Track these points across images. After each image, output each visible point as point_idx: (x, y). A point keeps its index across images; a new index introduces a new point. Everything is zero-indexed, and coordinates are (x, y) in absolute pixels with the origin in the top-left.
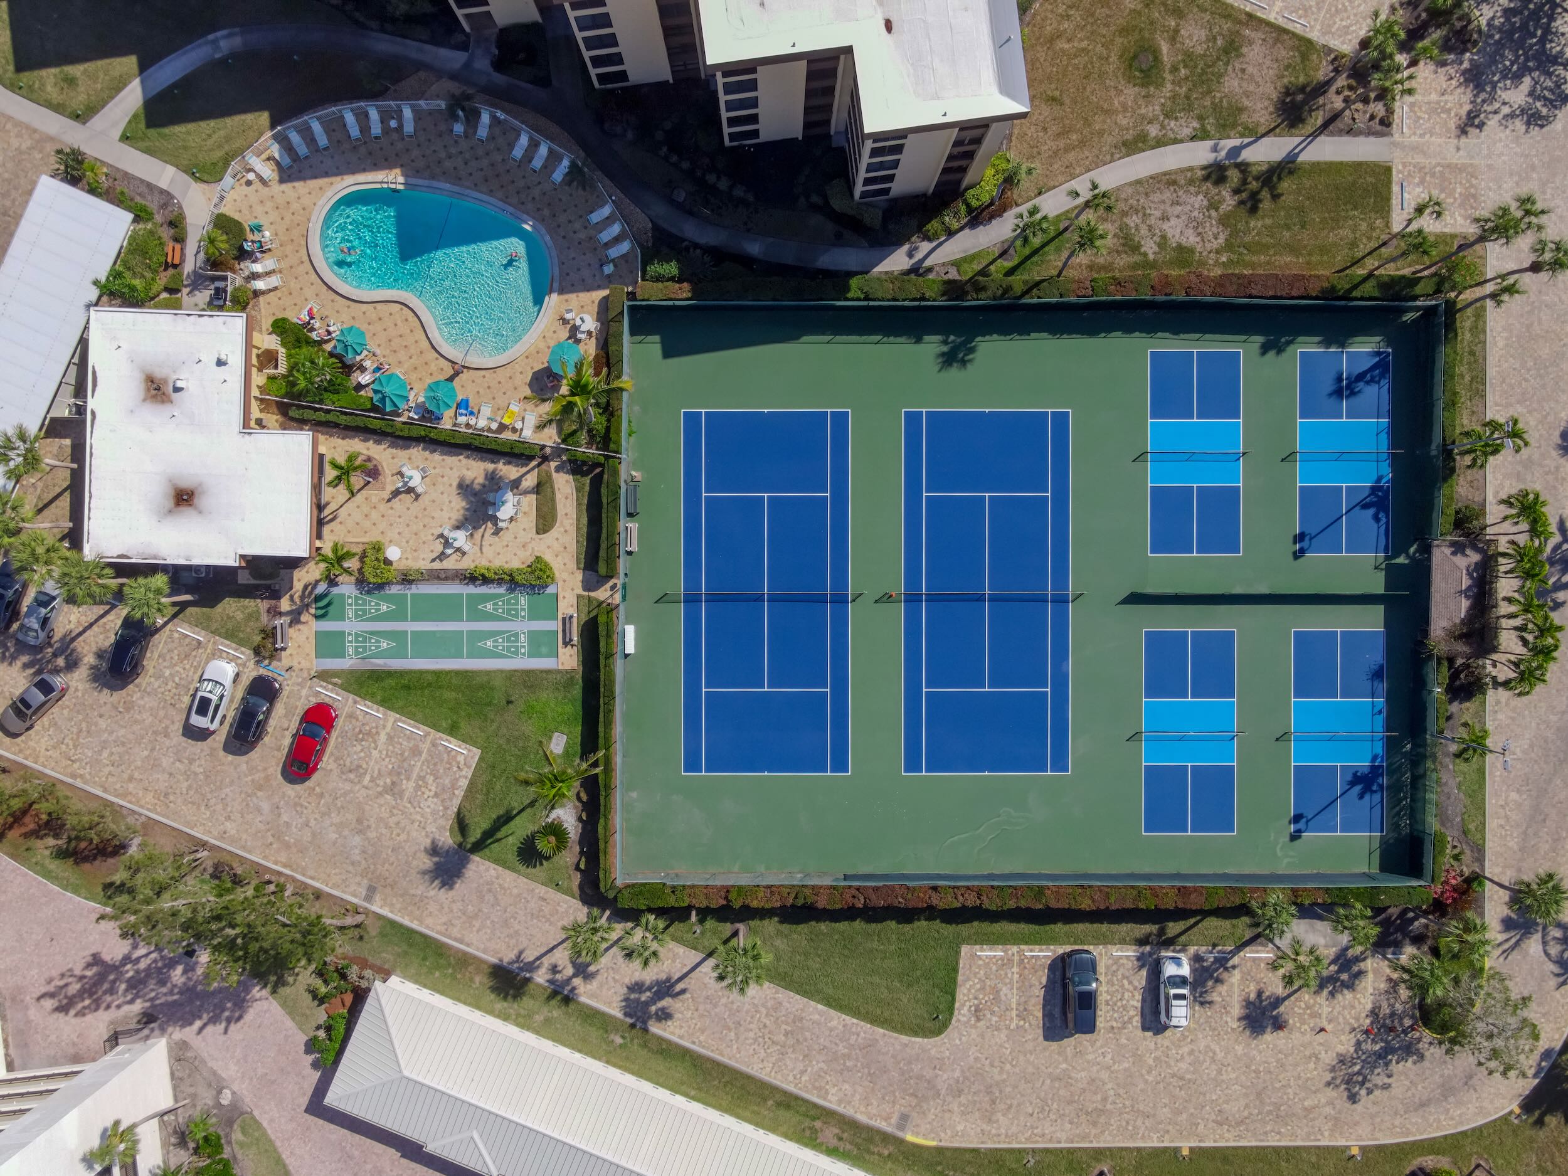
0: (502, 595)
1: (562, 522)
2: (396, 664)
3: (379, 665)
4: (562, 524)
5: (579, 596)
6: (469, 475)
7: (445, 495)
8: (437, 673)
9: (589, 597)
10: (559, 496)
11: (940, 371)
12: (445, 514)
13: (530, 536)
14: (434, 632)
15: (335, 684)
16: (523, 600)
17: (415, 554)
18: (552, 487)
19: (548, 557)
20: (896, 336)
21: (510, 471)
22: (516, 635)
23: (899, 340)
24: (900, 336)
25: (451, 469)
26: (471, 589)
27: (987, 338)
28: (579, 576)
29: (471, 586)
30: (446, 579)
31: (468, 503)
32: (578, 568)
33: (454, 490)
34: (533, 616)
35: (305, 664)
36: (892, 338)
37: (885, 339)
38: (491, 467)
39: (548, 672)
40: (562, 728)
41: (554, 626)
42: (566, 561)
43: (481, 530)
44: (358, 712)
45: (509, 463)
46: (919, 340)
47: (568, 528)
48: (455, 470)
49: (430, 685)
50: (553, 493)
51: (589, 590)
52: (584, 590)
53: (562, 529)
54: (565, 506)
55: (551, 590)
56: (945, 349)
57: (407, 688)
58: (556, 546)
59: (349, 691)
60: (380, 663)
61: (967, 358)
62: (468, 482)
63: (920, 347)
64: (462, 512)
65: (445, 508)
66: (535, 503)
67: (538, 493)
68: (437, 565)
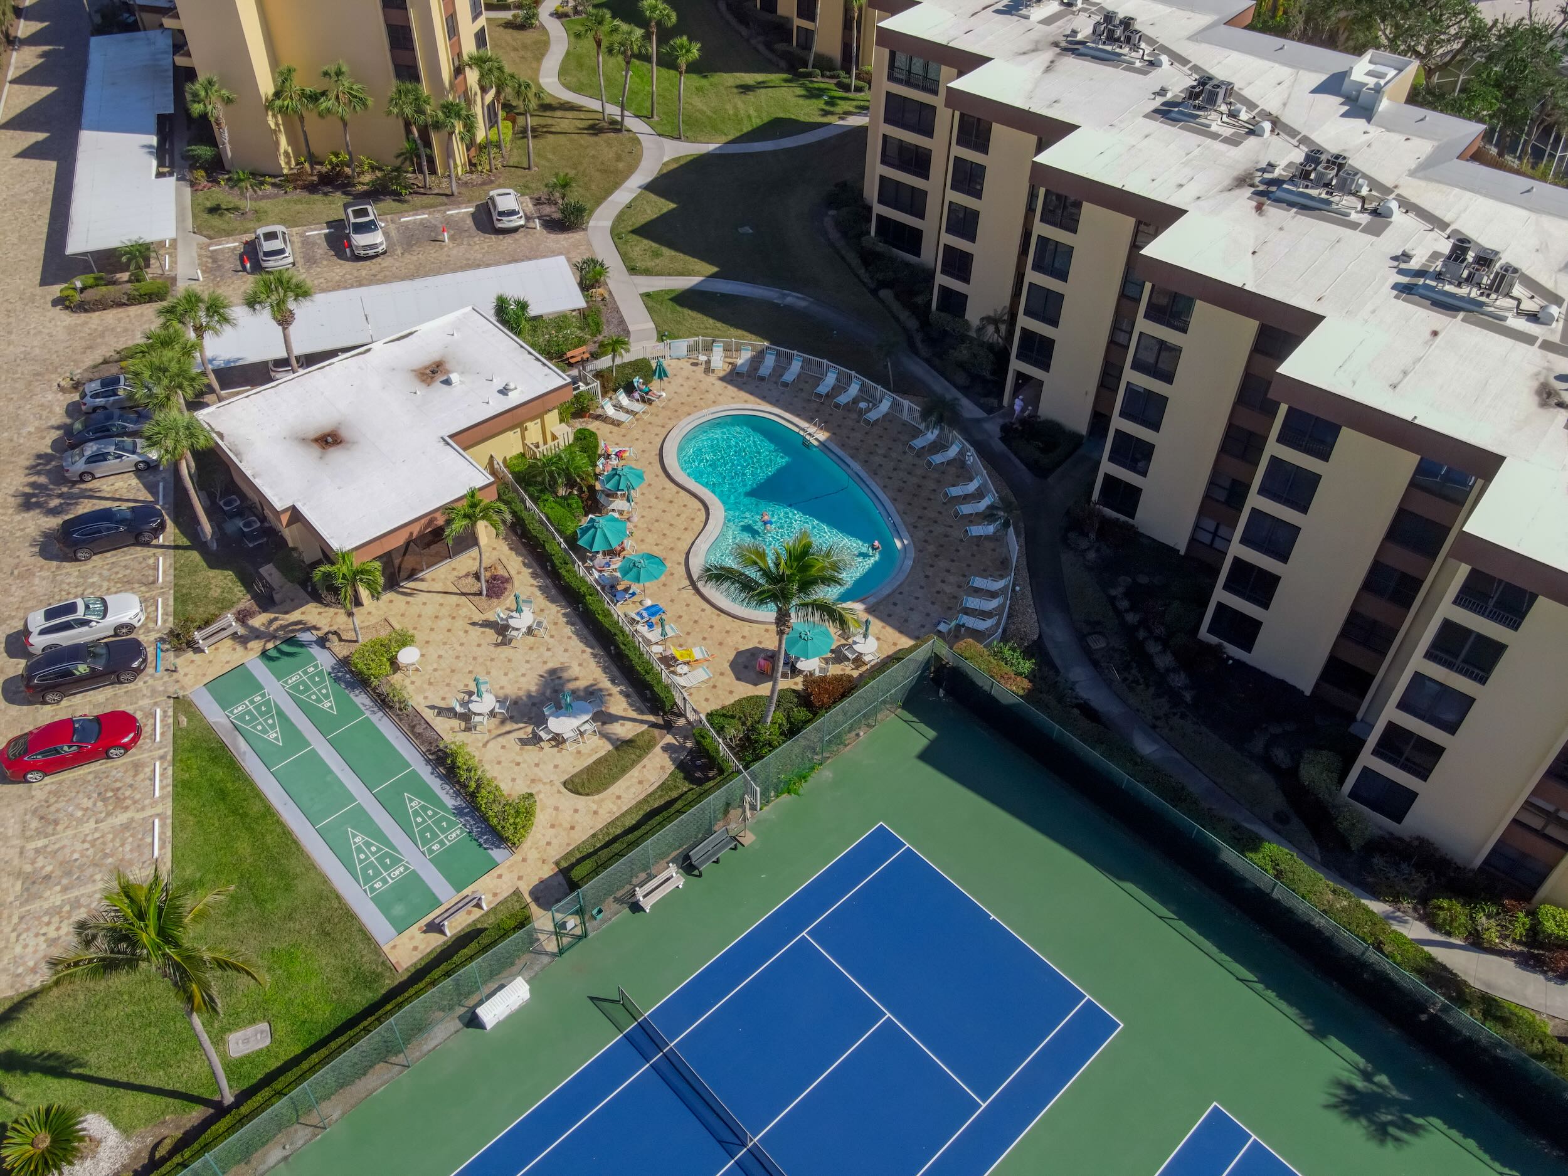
0: (443, 806)
1: (602, 800)
2: (252, 764)
3: (237, 749)
4: (600, 803)
5: (517, 893)
6: (575, 670)
7: (528, 666)
8: (269, 811)
9: (527, 906)
10: (635, 773)
11: (1328, 1107)
12: (504, 681)
13: (553, 777)
14: (330, 772)
15: (177, 722)
16: (456, 833)
17: (426, 686)
18: (640, 757)
19: (541, 817)
20: (1280, 996)
21: (618, 704)
22: (396, 861)
23: (1283, 1005)
24: (1290, 1003)
25: (566, 650)
26: (424, 771)
27: (1454, 1133)
28: (547, 871)
29: (429, 768)
30: (418, 736)
31: (537, 691)
32: (557, 863)
33: (543, 669)
34: (441, 862)
35: (187, 681)
36: (1271, 994)
37: (1260, 987)
38: (605, 683)
39: (367, 938)
40: (282, 1027)
41: (447, 894)
42: (554, 841)
43: (516, 726)
44: (148, 770)
45: (627, 696)
46: (1319, 1033)
47: (601, 811)
48: (567, 654)
49: (245, 815)
50: (634, 763)
51: (536, 900)
52: (531, 893)
53: (594, 807)
54: (628, 788)
55: (496, 854)
56: (1360, 1084)
57: (222, 795)
58: (566, 818)
59: (175, 742)
60: (241, 749)
61: (1392, 1130)
62: (565, 675)
63: (1316, 1045)
64: (522, 693)
65: (511, 676)
66: (602, 753)
67: (617, 748)
68: (429, 715)
